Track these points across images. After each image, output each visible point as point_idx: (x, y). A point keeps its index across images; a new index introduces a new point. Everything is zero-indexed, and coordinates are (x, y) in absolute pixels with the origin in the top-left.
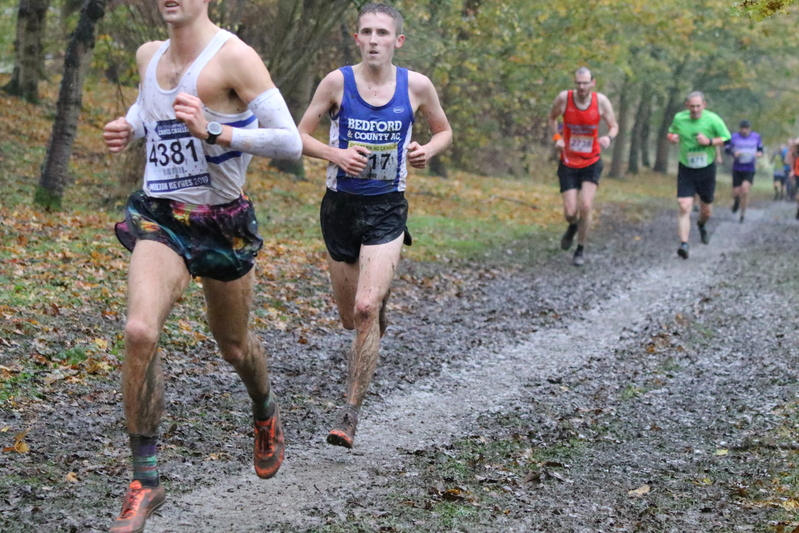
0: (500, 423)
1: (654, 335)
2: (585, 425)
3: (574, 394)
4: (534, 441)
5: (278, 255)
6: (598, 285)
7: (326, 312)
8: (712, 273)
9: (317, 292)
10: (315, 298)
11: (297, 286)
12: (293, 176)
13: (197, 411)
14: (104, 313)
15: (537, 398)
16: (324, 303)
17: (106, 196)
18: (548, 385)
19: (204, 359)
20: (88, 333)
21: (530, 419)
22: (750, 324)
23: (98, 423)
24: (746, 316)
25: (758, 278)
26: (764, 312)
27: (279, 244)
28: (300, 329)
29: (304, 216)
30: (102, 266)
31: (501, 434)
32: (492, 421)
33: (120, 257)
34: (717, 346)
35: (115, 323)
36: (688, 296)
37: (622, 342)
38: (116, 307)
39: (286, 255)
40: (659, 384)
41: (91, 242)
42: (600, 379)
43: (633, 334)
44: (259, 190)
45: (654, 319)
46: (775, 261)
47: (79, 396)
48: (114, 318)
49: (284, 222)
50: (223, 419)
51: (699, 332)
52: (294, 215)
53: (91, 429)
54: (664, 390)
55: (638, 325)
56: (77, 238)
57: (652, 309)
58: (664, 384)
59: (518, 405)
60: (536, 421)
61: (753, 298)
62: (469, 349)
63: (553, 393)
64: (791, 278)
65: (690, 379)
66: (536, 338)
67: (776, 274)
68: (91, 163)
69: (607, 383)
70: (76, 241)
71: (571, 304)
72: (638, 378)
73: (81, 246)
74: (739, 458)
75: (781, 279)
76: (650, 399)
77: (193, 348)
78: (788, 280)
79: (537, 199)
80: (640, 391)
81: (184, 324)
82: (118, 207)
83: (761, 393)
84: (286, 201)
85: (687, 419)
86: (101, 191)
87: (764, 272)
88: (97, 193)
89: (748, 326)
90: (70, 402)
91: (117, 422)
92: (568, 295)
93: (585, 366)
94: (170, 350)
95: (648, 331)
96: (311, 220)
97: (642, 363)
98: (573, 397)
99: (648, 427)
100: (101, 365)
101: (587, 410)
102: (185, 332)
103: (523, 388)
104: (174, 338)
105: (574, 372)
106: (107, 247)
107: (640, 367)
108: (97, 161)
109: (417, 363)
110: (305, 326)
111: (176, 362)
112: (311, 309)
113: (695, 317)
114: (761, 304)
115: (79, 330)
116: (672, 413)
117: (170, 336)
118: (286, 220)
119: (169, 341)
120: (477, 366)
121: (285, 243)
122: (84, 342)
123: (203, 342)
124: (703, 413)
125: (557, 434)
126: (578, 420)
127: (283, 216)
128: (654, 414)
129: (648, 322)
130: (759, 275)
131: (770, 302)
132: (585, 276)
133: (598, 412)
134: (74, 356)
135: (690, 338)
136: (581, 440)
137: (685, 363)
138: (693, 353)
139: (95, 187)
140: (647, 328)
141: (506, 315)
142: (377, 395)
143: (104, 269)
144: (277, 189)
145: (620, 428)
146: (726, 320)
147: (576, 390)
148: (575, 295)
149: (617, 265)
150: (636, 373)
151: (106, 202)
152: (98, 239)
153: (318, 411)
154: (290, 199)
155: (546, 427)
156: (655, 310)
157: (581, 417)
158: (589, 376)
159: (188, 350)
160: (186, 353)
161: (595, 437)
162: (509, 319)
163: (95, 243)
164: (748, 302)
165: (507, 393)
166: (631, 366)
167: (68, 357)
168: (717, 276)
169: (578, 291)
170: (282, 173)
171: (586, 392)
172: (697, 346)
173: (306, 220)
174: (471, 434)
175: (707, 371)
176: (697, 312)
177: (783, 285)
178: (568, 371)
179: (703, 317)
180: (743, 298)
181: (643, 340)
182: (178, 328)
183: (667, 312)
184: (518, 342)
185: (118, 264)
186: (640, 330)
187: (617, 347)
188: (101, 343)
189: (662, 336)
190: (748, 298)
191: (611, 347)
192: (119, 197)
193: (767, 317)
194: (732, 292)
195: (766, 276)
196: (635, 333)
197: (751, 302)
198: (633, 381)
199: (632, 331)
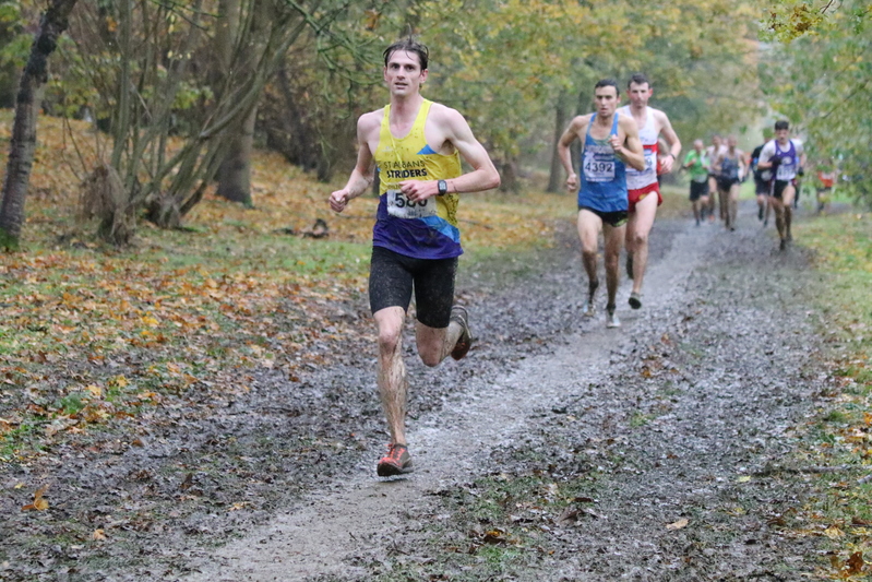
0: (515, 457)
1: (644, 357)
2: (600, 456)
3: (582, 424)
4: (555, 475)
5: (250, 289)
6: (574, 307)
7: (309, 346)
8: (684, 290)
9: (296, 327)
10: (295, 333)
11: (275, 321)
12: (240, 204)
13: (207, 457)
14: (90, 359)
15: (546, 429)
16: (305, 337)
17: (60, 233)
18: (554, 415)
19: (199, 402)
20: (78, 379)
21: (544, 452)
22: (736, 341)
23: (111, 476)
24: (731, 334)
25: (731, 293)
26: (748, 328)
27: (248, 277)
28: (287, 366)
29: (263, 246)
30: (75, 308)
31: (519, 469)
32: (507, 456)
33: (92, 297)
34: (710, 366)
35: (104, 369)
36: (668, 315)
37: (613, 366)
38: (100, 351)
39: (258, 289)
40: (665, 410)
41: (59, 284)
42: (605, 407)
43: (622, 358)
44: (210, 220)
45: (639, 340)
46: (743, 276)
47: (83, 446)
48: (101, 363)
49: (243, 254)
50: (235, 466)
51: (688, 353)
52: (253, 245)
53: (105, 482)
54: (671, 416)
55: (625, 348)
56: (45, 280)
57: (635, 331)
58: (670, 410)
59: (529, 438)
60: (550, 454)
61: (734, 314)
62: (463, 380)
63: (561, 424)
64: (765, 292)
65: (695, 403)
66: (526, 364)
67: (748, 288)
68: (38, 199)
69: (612, 410)
70: (44, 283)
71: (552, 328)
72: (642, 404)
73: (50, 287)
74: (763, 484)
75: (753, 293)
76: (659, 426)
77: (186, 391)
78: (761, 294)
79: (488, 219)
80: (648, 418)
81: (172, 367)
82: (74, 244)
83: (770, 415)
84: (241, 231)
85: (701, 446)
86: (54, 228)
87: (735, 286)
88: (50, 230)
89: (736, 344)
90: (76, 454)
91: (130, 474)
92: (547, 319)
93: (586, 393)
94: (163, 394)
95: (637, 354)
96: (271, 250)
97: (642, 388)
98: (582, 427)
99: (664, 456)
100: (98, 413)
101: (599, 441)
102: (175, 375)
103: (528, 420)
104: (165, 381)
105: (576, 401)
106: (76, 288)
107: (641, 393)
108: (43, 197)
109: (416, 397)
110: (292, 363)
111: (172, 406)
112: (294, 344)
113: (680, 337)
114: (743, 320)
115: (69, 377)
116: (684, 440)
117: (161, 379)
118: (246, 251)
119: (160, 384)
120: (475, 398)
121: (254, 276)
122: (76, 389)
123: (195, 383)
124: (715, 438)
125: (577, 467)
126: (592, 451)
127: (242, 248)
128: (666, 441)
129: (634, 344)
130: (731, 289)
131: (752, 318)
132: (558, 298)
133: (611, 441)
134: (70, 404)
135: (681, 359)
136: (601, 472)
137: (685, 386)
138: (688, 375)
139: (47, 224)
140: (634, 351)
141: (490, 343)
142: (384, 433)
143: (78, 311)
144: (227, 219)
145: (637, 458)
146: (712, 339)
147: (583, 419)
148: (553, 319)
150: (639, 399)
151: (62, 239)
152: (66, 279)
153: (328, 453)
154: (243, 228)
155: (562, 460)
156: (638, 332)
157: (594, 448)
158: (592, 404)
159: (181, 393)
160: (180, 397)
161: (614, 469)
162: (493, 347)
163: (64, 284)
164: (729, 319)
165: (514, 425)
166: (631, 392)
167: (64, 406)
168: (689, 293)
169: (556, 315)
170: (228, 202)
171: (593, 422)
172: (690, 367)
173: (266, 250)
174: (490, 471)
175: (710, 393)
176: (681, 332)
177: (758, 299)
178: (570, 399)
179: (688, 337)
180: (724, 315)
181: (635, 363)
182: (167, 370)
183: (650, 332)
184: (509, 371)
185: (91, 305)
186: (628, 353)
187: (610, 371)
188: (95, 390)
189: (653, 359)
190: (729, 314)
191: (605, 372)
192: (74, 235)
193: (753, 334)
194: (711, 309)
195: (738, 291)
196: (624, 356)
197: (733, 319)
198: (638, 408)
199: (620, 354)
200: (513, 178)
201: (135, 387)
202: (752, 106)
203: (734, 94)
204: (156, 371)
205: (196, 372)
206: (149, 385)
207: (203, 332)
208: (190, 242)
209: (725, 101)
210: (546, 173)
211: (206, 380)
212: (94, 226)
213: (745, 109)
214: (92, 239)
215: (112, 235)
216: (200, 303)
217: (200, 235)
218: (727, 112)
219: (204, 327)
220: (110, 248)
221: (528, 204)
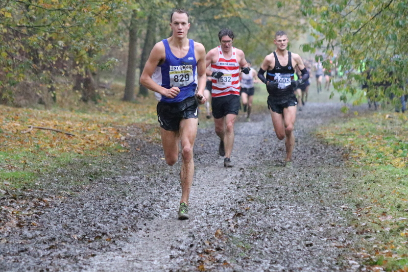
1: (200, 252)
6: (141, 207)
8: (236, 188)
22: (280, 234)
24: (276, 228)
25: (277, 189)
26: (290, 222)
34: (257, 258)
36: (221, 211)
37: (173, 261)
43: (181, 252)
45: (196, 236)
46: (287, 173)
51: (238, 246)
55: (184, 243)
57: (192, 227)
61: (279, 209)
64: (306, 188)
66: (96, 261)
67: (291, 184)
71: (120, 226)
75: (296, 189)
78: (303, 189)
79: (70, 127)
87: (280, 183)
89: (280, 237)
92: (117, 217)
95: (194, 249)
113: (232, 232)
114: (287, 215)
129: (191, 239)
130: (277, 186)
131: (294, 213)
132: (127, 198)
135: (232, 253)
140: (192, 246)
141: (66, 242)
146: (260, 233)
148: (122, 217)
149: (152, 185)
156: (195, 227)
162: (68, 245)
164: (274, 214)
168: (241, 190)
169: (124, 213)
172: (240, 260)
176: (232, 227)
177: (299, 194)
179: (238, 232)
180: (270, 210)
181: (191, 257)
183: (205, 228)
184: (81, 268)
186: (186, 248)
187: (170, 266)
189: (207, 253)
190: (274, 210)
191: (165, 267)
193: (295, 227)
194: (258, 205)
195: (282, 187)
196: (183, 251)
197: (278, 213)
199: (179, 249)
200: (93, 89)
202: (295, 24)
203: (279, 14)
209: (272, 19)
210: (122, 84)
213: (289, 26)
218: (273, 29)
221: (107, 112)
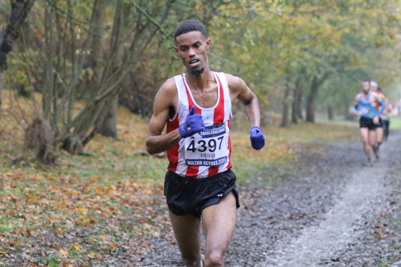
1: (373, 227)
12: (111, 139)
14: (55, 233)
17: (13, 158)
18: (333, 263)
19: (124, 259)
20: (52, 246)
28: (168, 235)
29: (133, 164)
30: (37, 203)
33: (45, 197)
36: (380, 201)
37: (356, 232)
40: (397, 258)
44: (98, 148)
48: (62, 236)
49: (123, 169)
52: (127, 163)
55: (360, 221)
58: (400, 258)
66: (305, 232)
70: (15, 188)
73: (19, 191)
77: (115, 252)
80: (388, 264)
81: (103, 238)
82: (23, 165)
84: (117, 155)
93: (348, 249)
94: (103, 254)
95: (368, 225)
96: (137, 166)
97: (378, 245)
102: (106, 242)
104: (101, 247)
105: (343, 254)
107: (379, 248)
110: (170, 234)
111: (110, 261)
112: (168, 222)
113: (391, 215)
115: (46, 245)
117: (99, 245)
119: (99, 248)
122: (52, 252)
123: (119, 247)
127: (121, 165)
129: (364, 219)
134: (51, 262)
135: (395, 227)
139: (3, 153)
140: (366, 223)
141: (280, 219)
144: (106, 147)
147: (350, 265)
151: (15, 162)
152: (28, 186)
158: (353, 256)
160: (112, 255)
163: (26, 189)
167: (48, 263)
170: (105, 138)
176: (390, 211)
178: (339, 253)
181: (369, 230)
182: (101, 240)
185: (46, 201)
186: (363, 224)
187: (356, 235)
188: (63, 253)
189: (378, 228)
191: (353, 236)
192: (22, 159)
196: (361, 226)
198: (381, 257)
199: (358, 225)
201: (85, 250)
204: (95, 240)
205: (117, 241)
206: (92, 249)
207: (114, 216)
208: (90, 162)
211: (124, 245)
212: (33, 154)
214: (33, 161)
215: (45, 159)
216: (109, 199)
217: (95, 157)
219: (114, 213)
220: (44, 166)
